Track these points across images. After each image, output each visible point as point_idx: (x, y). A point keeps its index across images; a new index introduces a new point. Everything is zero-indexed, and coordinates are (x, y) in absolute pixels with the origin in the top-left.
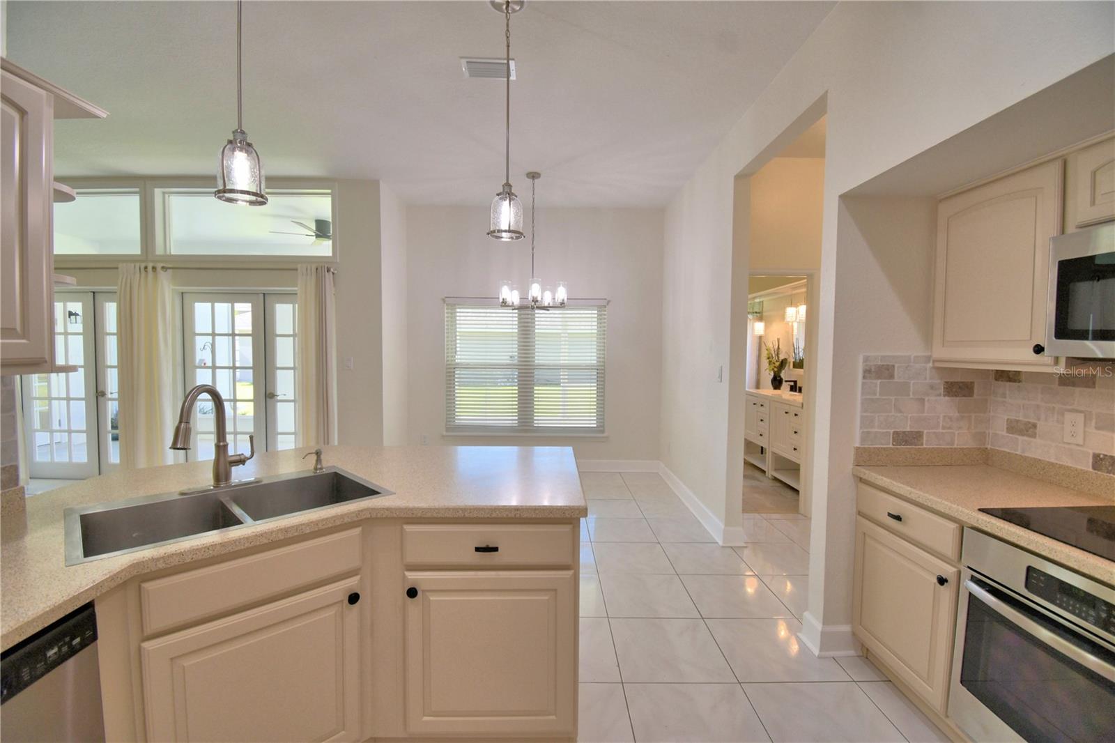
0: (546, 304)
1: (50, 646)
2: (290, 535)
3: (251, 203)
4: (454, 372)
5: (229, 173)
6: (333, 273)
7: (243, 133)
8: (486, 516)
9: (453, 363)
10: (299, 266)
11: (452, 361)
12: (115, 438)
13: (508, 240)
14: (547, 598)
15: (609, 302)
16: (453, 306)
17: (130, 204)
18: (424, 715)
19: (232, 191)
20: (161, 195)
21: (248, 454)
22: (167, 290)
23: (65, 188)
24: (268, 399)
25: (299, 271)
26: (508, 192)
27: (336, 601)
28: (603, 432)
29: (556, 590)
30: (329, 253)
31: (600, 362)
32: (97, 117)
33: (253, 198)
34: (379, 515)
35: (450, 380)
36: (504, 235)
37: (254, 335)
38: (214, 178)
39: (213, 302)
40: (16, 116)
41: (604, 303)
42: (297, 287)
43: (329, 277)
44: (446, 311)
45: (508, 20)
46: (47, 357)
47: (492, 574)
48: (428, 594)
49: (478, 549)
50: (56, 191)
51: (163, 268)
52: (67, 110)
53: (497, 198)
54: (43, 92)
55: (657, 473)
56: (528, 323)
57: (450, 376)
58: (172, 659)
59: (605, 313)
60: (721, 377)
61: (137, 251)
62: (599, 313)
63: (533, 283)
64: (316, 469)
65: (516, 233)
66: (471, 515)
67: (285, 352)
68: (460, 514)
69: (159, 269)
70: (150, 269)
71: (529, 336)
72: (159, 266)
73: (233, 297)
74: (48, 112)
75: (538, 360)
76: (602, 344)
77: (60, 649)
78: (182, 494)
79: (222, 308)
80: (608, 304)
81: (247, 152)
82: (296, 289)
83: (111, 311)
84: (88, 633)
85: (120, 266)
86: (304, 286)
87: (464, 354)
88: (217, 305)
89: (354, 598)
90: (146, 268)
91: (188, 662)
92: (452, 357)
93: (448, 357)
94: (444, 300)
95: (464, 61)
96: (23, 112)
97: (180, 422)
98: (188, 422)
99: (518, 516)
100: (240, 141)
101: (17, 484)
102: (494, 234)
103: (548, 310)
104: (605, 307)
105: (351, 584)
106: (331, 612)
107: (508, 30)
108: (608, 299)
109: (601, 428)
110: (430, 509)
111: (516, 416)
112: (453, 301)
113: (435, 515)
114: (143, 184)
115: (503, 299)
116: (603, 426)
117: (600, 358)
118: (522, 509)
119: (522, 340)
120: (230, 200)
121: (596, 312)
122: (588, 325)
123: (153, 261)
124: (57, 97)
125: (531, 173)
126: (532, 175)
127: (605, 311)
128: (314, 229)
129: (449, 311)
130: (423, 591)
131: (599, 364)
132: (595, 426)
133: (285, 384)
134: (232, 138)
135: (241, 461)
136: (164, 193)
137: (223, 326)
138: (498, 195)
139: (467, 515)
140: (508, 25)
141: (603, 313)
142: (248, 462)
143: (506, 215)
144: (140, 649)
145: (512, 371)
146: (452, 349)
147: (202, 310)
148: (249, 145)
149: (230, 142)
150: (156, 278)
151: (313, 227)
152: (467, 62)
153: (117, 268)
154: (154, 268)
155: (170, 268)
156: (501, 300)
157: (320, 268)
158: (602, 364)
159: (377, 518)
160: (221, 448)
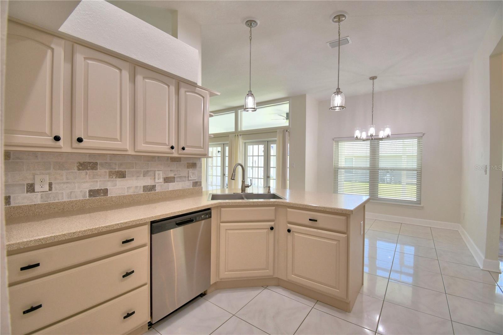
0: (381, 137)
1: (203, 215)
2: (254, 204)
3: (253, 111)
4: (338, 170)
5: (247, 104)
6: (289, 132)
7: (251, 91)
8: (313, 209)
9: (337, 166)
11: (337, 165)
12: (227, 188)
13: (339, 110)
14: (336, 243)
15: (424, 134)
16: (337, 142)
17: (232, 116)
18: (292, 275)
19: (247, 108)
20: (240, 112)
21: (250, 185)
22: (241, 141)
23: (212, 114)
24: (268, 178)
25: (278, 132)
26: (338, 92)
27: (266, 228)
28: (420, 204)
29: (339, 241)
30: (287, 124)
31: (419, 166)
32: (218, 95)
33: (253, 110)
34: (280, 204)
35: (336, 174)
36: (337, 108)
37: (264, 156)
38: (243, 106)
39: (253, 145)
40: (202, 98)
41: (421, 135)
42: (276, 138)
43: (287, 134)
44: (334, 144)
45: (339, 25)
46: (207, 154)
47: (316, 230)
48: (294, 233)
49: (310, 220)
50: (210, 115)
51: (240, 135)
52: (212, 95)
53: (334, 94)
54: (207, 92)
55: (458, 231)
56: (375, 147)
57: (336, 172)
58: (226, 229)
59: (422, 140)
60: (486, 171)
61: (234, 130)
62: (418, 140)
63: (371, 127)
64: (268, 192)
65: (341, 107)
66: (308, 208)
67: (273, 162)
68: (305, 207)
69: (239, 135)
70: (237, 136)
71: (375, 154)
73: (258, 143)
74: (208, 96)
75: (381, 165)
76: (420, 157)
77: (204, 216)
78: (234, 193)
79: (256, 147)
80: (423, 135)
81: (252, 96)
82: (276, 139)
83: (227, 148)
84: (210, 216)
85: (230, 135)
86: (279, 138)
87: (342, 163)
88: (254, 146)
89: (272, 228)
90: (236, 135)
91: (229, 232)
92: (337, 164)
93: (335, 164)
94: (333, 140)
95: (328, 44)
96: (203, 97)
97: (233, 172)
98: (235, 173)
99: (325, 210)
100: (250, 94)
101: (201, 186)
102: (333, 108)
103: (382, 140)
104: (422, 137)
105: (272, 224)
106: (265, 231)
107: (339, 29)
108: (423, 133)
109: (419, 202)
110: (295, 204)
111: (368, 192)
112: (338, 140)
113: (297, 206)
114: (235, 109)
115: (356, 136)
116: (420, 201)
117: (419, 164)
118: (326, 208)
119: (372, 156)
120: (247, 111)
121: (417, 140)
122: (411, 147)
123: (238, 133)
124: (210, 92)
125: (371, 77)
126: (372, 78)
127: (422, 139)
128: (286, 117)
129: (336, 144)
130: (293, 231)
131: (418, 167)
132: (416, 200)
133: (273, 173)
134: (248, 93)
135: (248, 186)
136: (241, 111)
137: (256, 153)
138: (334, 93)
139: (307, 207)
140: (339, 28)
141: (421, 140)
142: (250, 187)
143: (338, 100)
144: (220, 225)
145: (366, 170)
146: (337, 160)
147: (250, 148)
148: (252, 94)
149: (247, 95)
150: (238, 138)
151: (285, 116)
152: (330, 43)
153: (229, 136)
154: (238, 135)
155: (241, 135)
156: (355, 137)
157: (284, 130)
158: (420, 167)
159: (279, 205)
160: (243, 182)
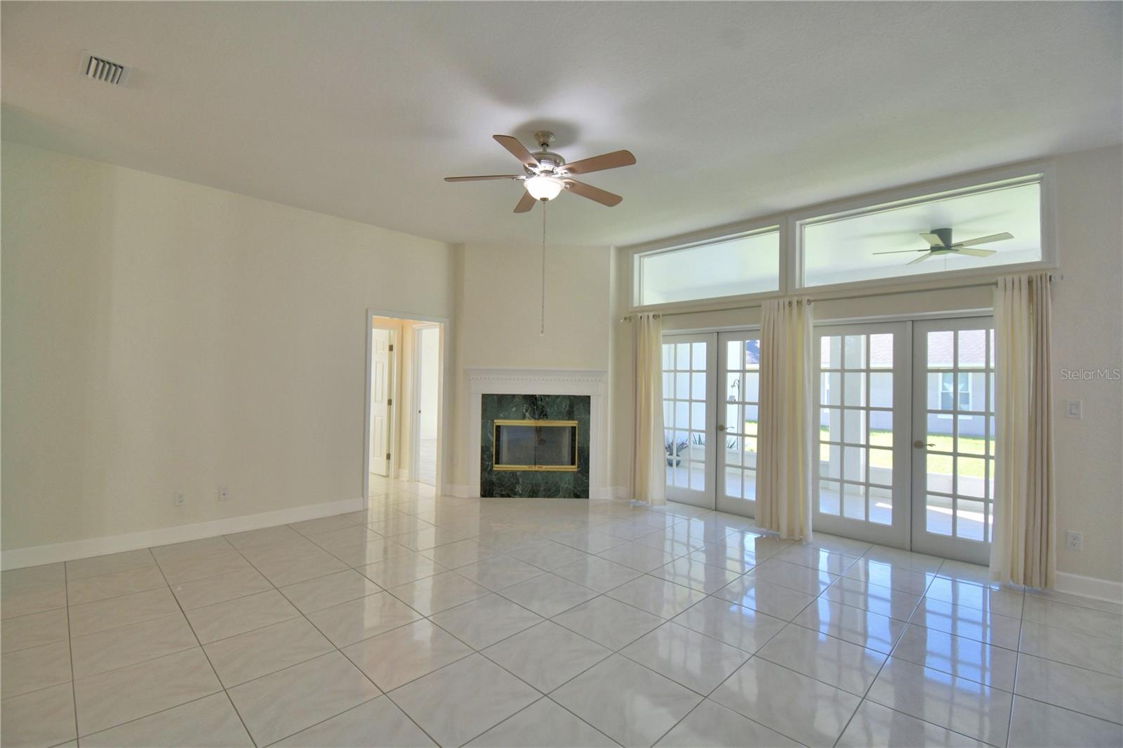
10: (1000, 280)
61: (774, 287)
69: (805, 302)
70: (795, 303)
72: (805, 299)
90: (790, 303)
123: (792, 296)
150: (801, 311)
153: (760, 306)
154: (799, 303)
